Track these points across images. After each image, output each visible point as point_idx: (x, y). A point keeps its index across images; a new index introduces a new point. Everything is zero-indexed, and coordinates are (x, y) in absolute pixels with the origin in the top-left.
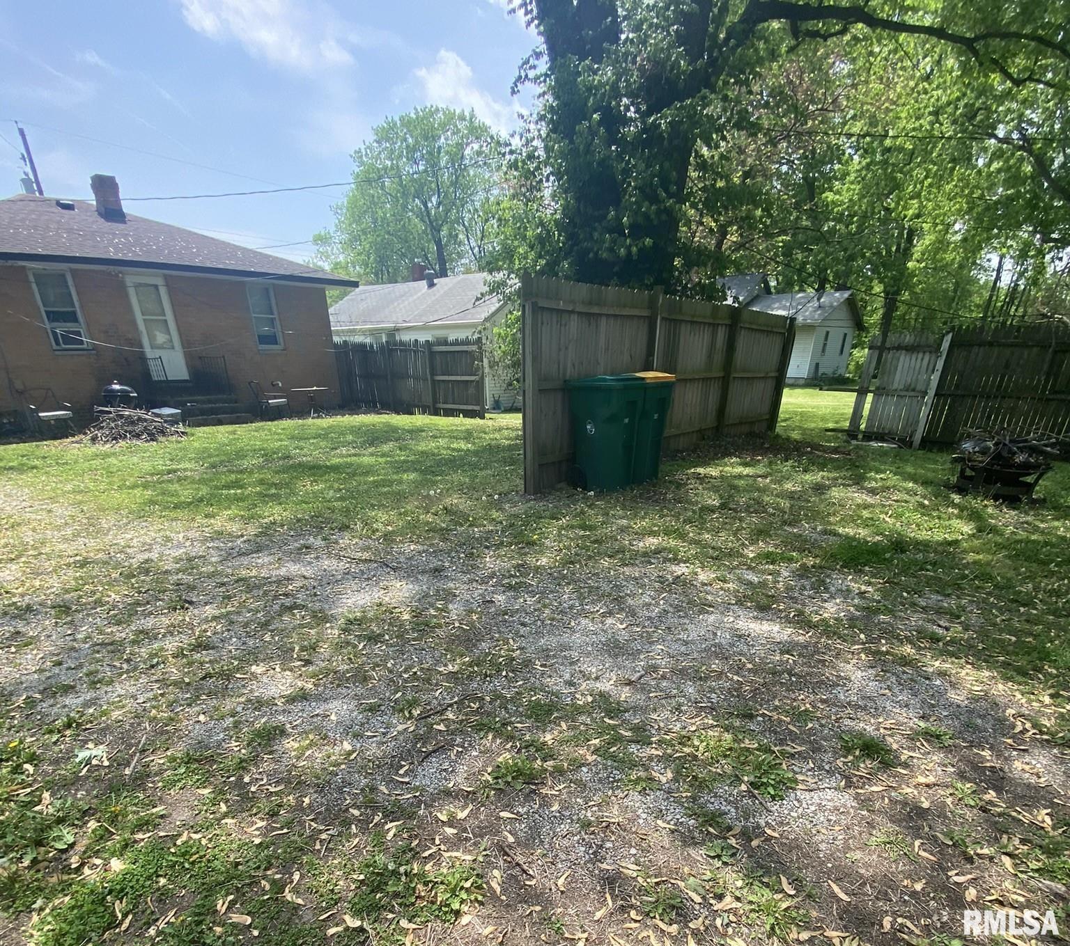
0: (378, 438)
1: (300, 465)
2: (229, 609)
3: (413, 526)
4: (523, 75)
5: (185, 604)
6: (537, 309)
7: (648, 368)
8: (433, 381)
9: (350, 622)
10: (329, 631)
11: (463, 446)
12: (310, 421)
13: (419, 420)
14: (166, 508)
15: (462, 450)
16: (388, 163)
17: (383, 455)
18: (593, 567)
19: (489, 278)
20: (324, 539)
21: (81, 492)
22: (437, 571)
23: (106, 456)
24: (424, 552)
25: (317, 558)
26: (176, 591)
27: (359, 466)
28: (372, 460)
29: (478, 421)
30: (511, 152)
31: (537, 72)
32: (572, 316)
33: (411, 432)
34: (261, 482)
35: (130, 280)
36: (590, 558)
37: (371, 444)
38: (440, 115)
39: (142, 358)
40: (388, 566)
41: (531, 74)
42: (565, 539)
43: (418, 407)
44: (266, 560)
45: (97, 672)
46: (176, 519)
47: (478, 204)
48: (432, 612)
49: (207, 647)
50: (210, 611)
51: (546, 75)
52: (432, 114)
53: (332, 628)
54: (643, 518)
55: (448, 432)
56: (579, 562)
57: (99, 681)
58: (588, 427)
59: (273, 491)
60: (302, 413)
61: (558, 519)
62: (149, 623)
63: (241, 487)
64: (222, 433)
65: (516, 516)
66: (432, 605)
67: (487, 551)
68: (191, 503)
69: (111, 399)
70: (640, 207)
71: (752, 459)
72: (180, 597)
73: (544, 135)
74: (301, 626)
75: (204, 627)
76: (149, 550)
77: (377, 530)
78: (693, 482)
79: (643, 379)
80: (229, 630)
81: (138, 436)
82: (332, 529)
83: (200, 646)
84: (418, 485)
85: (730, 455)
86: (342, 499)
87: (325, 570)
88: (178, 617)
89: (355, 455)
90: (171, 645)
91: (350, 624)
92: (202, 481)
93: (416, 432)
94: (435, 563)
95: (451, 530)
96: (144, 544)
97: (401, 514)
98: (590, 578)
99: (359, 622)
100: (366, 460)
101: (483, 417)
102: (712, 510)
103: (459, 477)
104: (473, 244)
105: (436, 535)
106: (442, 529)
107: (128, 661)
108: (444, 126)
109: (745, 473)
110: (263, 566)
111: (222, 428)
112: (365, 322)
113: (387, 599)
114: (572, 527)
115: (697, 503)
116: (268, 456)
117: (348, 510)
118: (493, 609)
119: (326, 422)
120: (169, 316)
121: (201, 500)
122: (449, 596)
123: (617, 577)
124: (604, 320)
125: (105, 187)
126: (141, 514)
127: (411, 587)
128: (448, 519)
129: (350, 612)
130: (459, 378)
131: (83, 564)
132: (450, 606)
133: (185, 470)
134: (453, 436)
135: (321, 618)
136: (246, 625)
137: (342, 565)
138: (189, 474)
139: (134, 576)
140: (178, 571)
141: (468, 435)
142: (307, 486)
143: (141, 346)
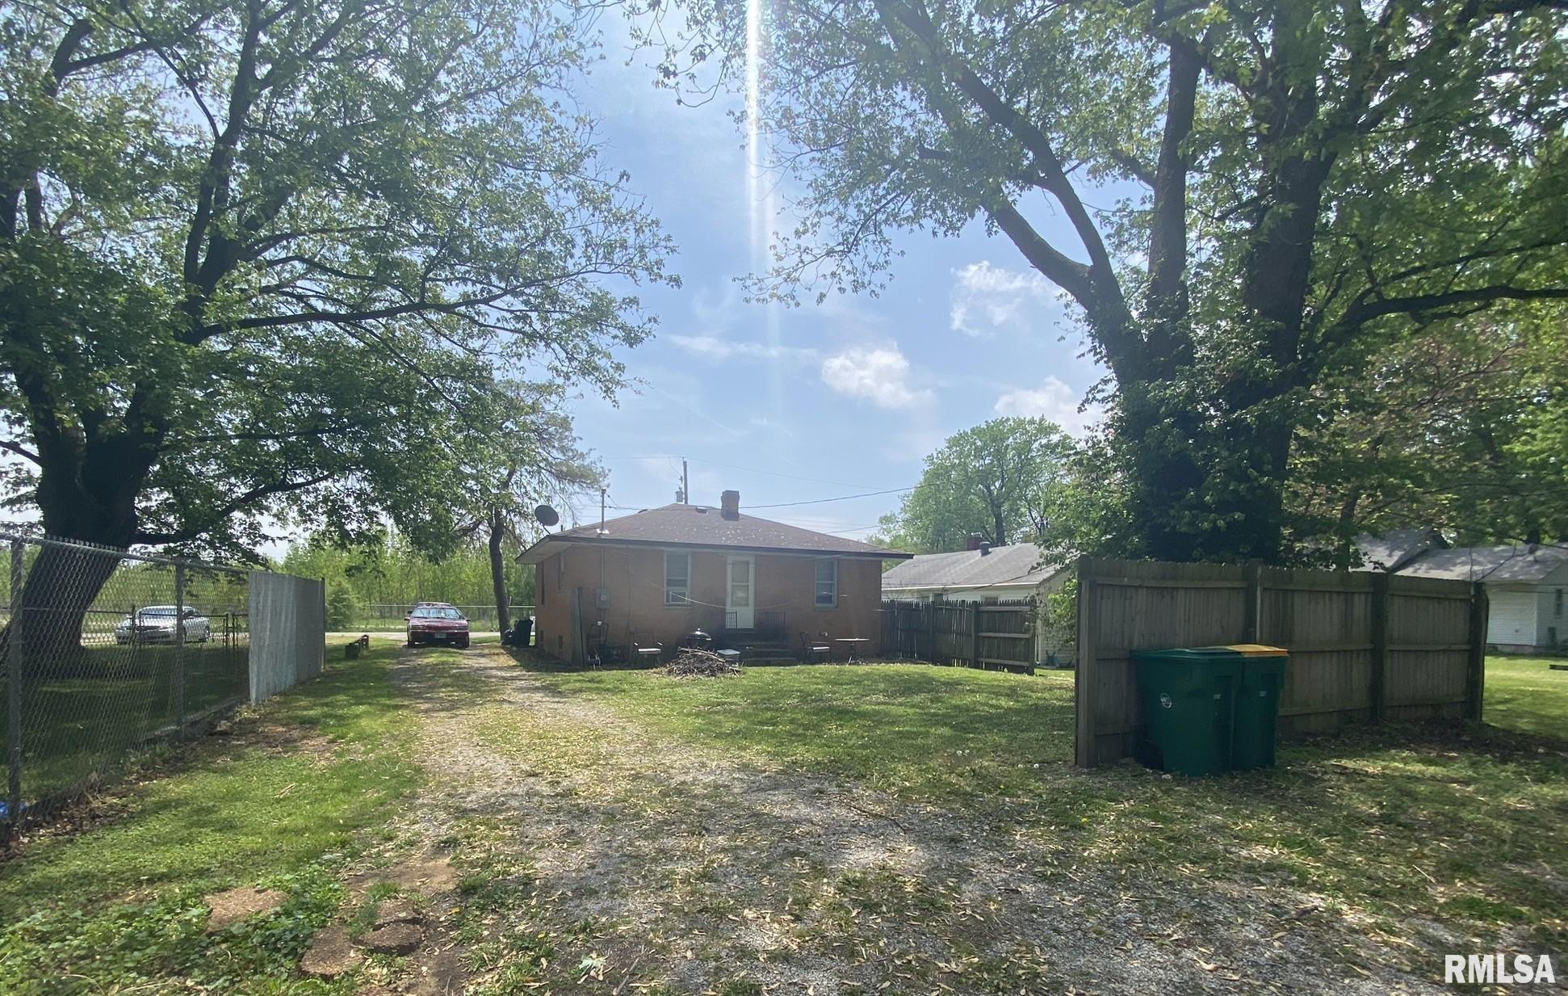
0: (910, 688)
1: (830, 708)
2: (738, 843)
3: (935, 784)
4: (1090, 396)
5: (701, 830)
6: (1094, 587)
7: (1248, 639)
8: (977, 637)
9: (847, 882)
10: (825, 888)
11: (1003, 703)
12: (847, 667)
13: (957, 672)
14: (709, 736)
15: (1002, 708)
16: (957, 461)
17: (913, 706)
18: (1166, 872)
19: (1046, 552)
20: (838, 786)
21: (649, 715)
22: (954, 841)
23: (676, 685)
24: (941, 816)
25: (828, 804)
26: (700, 816)
27: (887, 714)
28: (901, 710)
29: (1026, 677)
30: (1076, 453)
31: (1106, 394)
32: (1140, 591)
33: (946, 684)
34: (792, 721)
35: (730, 559)
36: (1161, 859)
37: (902, 694)
38: (1011, 422)
39: (723, 612)
40: (898, 826)
41: (1099, 396)
42: (1126, 829)
43: (958, 659)
44: (781, 798)
45: (618, 882)
46: (714, 748)
47: (1042, 484)
48: (941, 889)
49: (711, 880)
50: (721, 840)
51: (1114, 396)
52: (1002, 423)
53: (828, 884)
54: (1249, 818)
55: (988, 687)
56: (1145, 862)
57: (617, 892)
58: (1163, 700)
59: (800, 731)
60: (840, 659)
61: (1118, 802)
62: (669, 842)
63: (773, 725)
64: (768, 673)
65: (1060, 791)
66: (942, 881)
67: (1018, 828)
68: (730, 734)
69: (692, 642)
70: (1227, 486)
71: (1439, 756)
72: (701, 822)
73: (1111, 438)
74: (800, 876)
75: (714, 857)
76: (686, 773)
77: (894, 784)
78: (1335, 777)
79: (1239, 653)
80: (733, 865)
81: (702, 672)
82: (848, 777)
83: (705, 876)
84: (948, 741)
85: (1400, 746)
86: (864, 747)
87: (833, 819)
88: (693, 842)
89: (884, 703)
90: (681, 869)
91: (847, 885)
92: (744, 716)
93: (953, 685)
94: (952, 831)
95: (976, 796)
96: (684, 767)
97: (921, 770)
98: (1159, 887)
99: (858, 884)
100: (893, 709)
101: (1031, 673)
102: (1370, 821)
103: (996, 738)
104: (1034, 514)
105: (958, 799)
106: (966, 793)
107: (644, 877)
108: (1013, 431)
109: (1428, 775)
110: (778, 805)
111: (768, 669)
112: (914, 584)
113: (892, 863)
114: (1138, 814)
115: (1340, 807)
116: (804, 697)
117: (867, 759)
118: (1017, 902)
119: (863, 668)
120: (751, 584)
121: (738, 733)
122: (964, 874)
123: (1202, 894)
124: (1182, 593)
125: (731, 498)
126: (689, 740)
127: (921, 854)
128: (975, 782)
129: (849, 870)
130: (1006, 635)
131: (636, 777)
132: (964, 887)
133: (731, 704)
134: (995, 691)
135: (819, 871)
136: (749, 863)
137: (852, 815)
138: (733, 707)
139: (669, 796)
140: (705, 797)
141: (1012, 693)
142: (833, 729)
143: (725, 605)
